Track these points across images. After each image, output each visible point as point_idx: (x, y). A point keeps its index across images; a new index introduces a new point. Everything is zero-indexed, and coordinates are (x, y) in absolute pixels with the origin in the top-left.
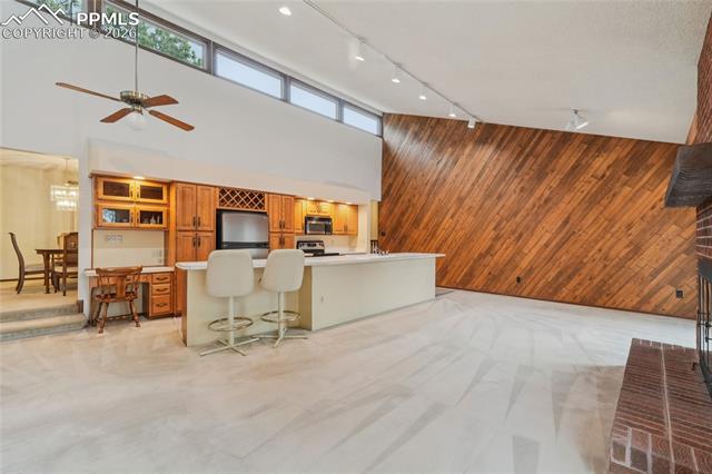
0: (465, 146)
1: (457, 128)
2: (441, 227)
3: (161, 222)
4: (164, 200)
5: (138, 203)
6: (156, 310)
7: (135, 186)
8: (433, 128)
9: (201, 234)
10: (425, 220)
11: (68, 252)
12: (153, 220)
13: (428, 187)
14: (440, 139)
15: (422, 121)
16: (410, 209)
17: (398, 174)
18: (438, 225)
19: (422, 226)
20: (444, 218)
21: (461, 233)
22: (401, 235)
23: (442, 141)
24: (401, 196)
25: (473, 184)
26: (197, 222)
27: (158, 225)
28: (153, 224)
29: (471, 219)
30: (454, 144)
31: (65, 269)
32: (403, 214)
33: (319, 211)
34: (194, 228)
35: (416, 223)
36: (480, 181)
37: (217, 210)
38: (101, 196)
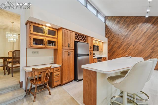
0: (138, 24)
1: (135, 19)
2: (129, 49)
3: (55, 45)
4: (56, 37)
5: (47, 37)
6: (55, 84)
7: (46, 29)
8: (125, 20)
9: (71, 51)
10: (122, 47)
11: (14, 58)
12: (51, 45)
13: (123, 37)
14: (128, 22)
15: (121, 18)
16: (116, 44)
17: (112, 33)
18: (128, 48)
19: (121, 49)
20: (130, 46)
21: (137, 51)
22: (113, 51)
23: (129, 23)
24: (113, 40)
25: (142, 36)
26: (69, 46)
27: (54, 47)
28: (51, 46)
29: (141, 46)
30: (134, 24)
31: (12, 65)
32: (113, 45)
33: (96, 44)
34: (68, 48)
35: (119, 48)
36: (145, 35)
37: (75, 41)
38: (32, 32)
